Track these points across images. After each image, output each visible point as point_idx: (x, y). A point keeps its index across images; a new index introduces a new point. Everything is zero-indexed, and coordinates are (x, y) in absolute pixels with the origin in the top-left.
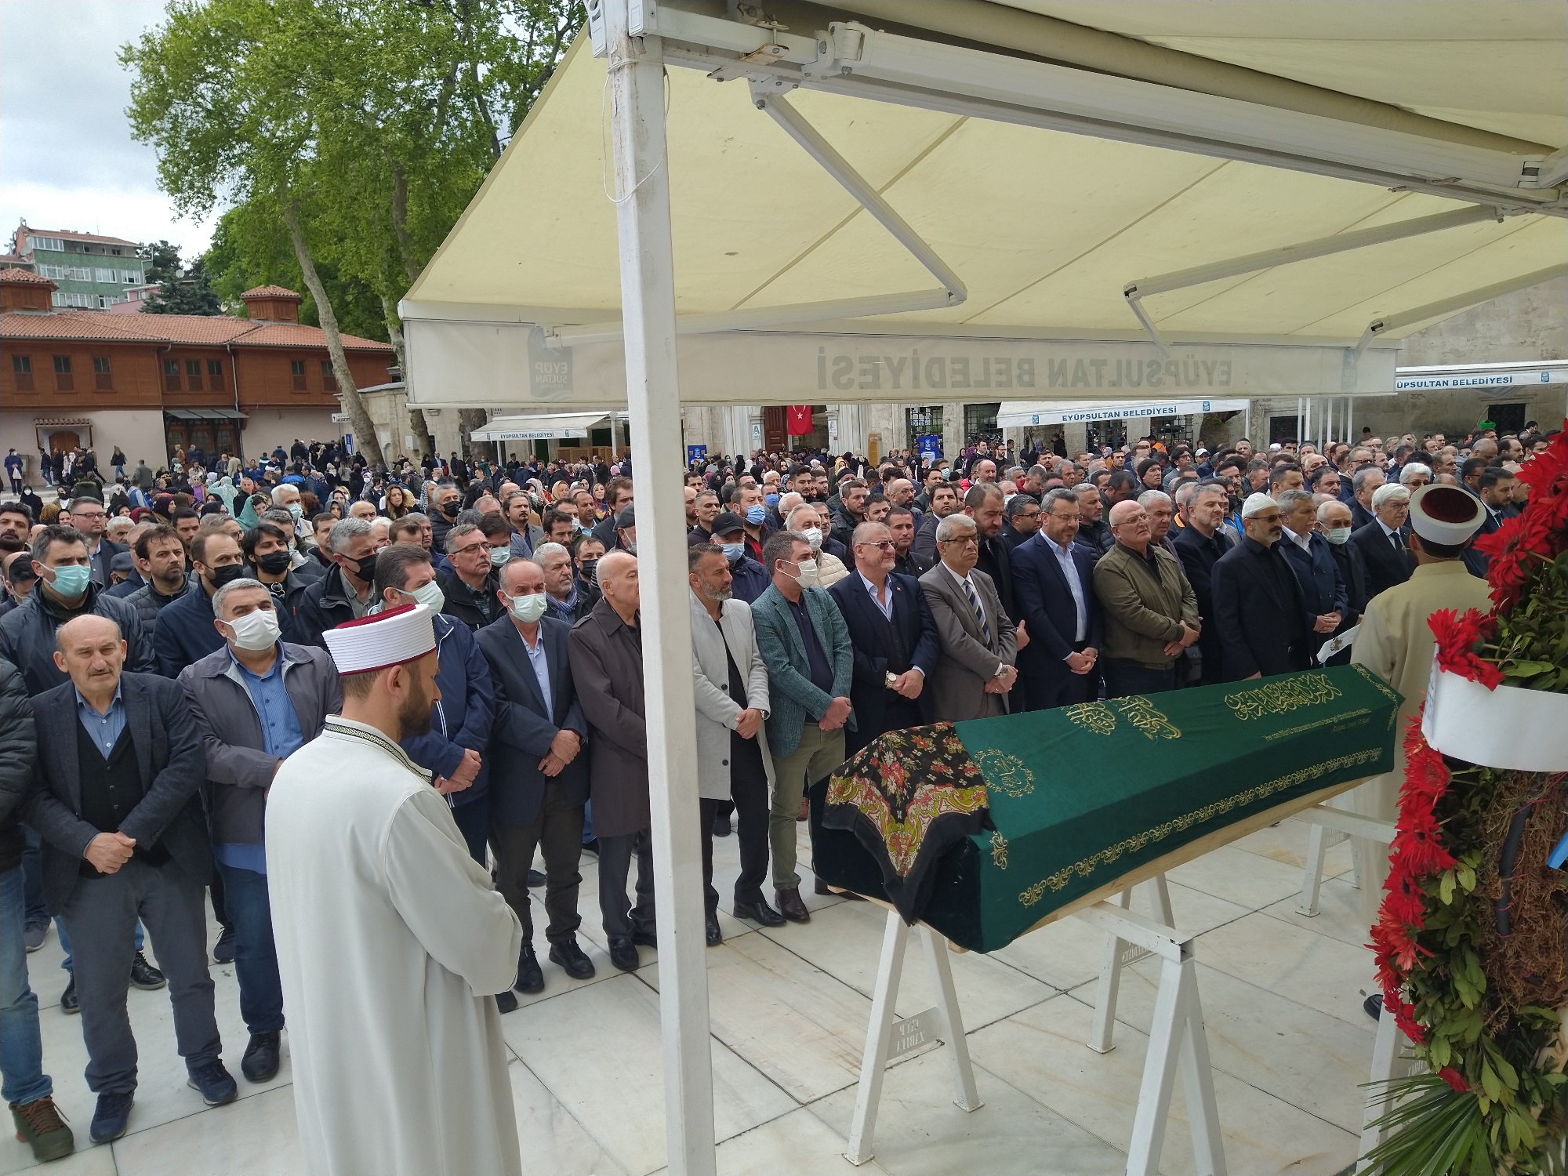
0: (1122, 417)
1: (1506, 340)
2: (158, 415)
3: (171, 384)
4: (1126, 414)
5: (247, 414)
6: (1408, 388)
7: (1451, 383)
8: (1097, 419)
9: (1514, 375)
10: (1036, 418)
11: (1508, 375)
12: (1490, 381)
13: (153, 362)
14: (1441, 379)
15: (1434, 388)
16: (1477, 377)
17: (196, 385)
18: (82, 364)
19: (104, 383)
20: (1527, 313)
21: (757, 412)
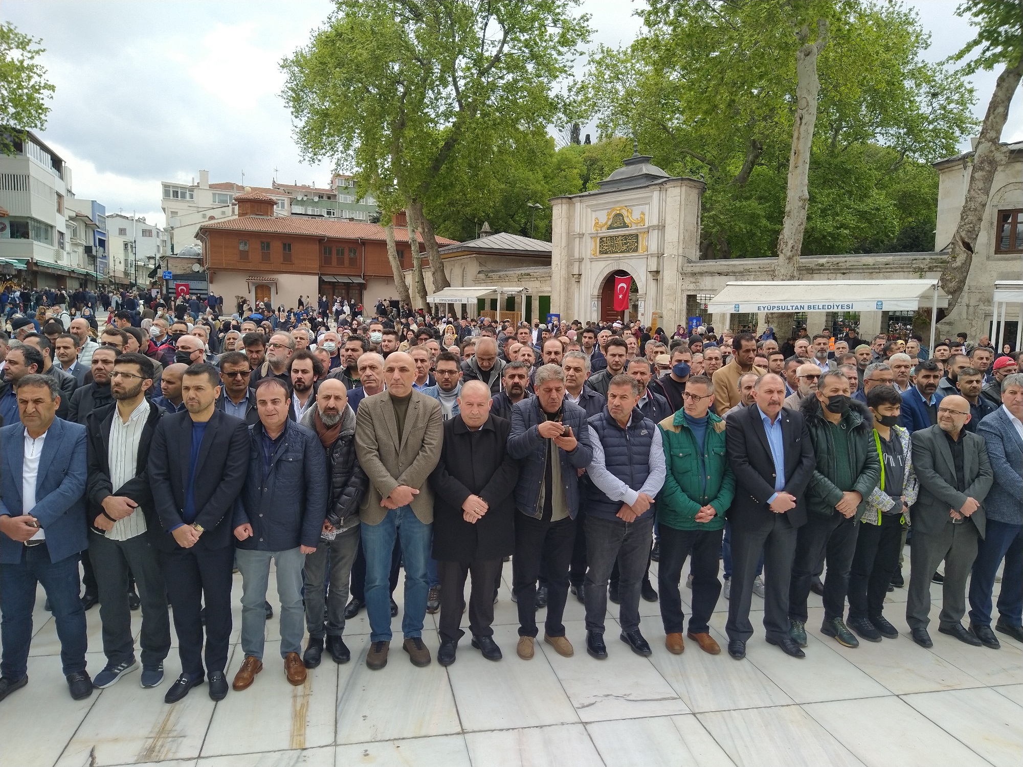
0: (806, 310)
2: (317, 278)
3: (325, 261)
5: (367, 281)
8: (785, 311)
10: (736, 307)
13: (316, 247)
17: (341, 262)
18: (277, 246)
19: (287, 259)
21: (596, 293)
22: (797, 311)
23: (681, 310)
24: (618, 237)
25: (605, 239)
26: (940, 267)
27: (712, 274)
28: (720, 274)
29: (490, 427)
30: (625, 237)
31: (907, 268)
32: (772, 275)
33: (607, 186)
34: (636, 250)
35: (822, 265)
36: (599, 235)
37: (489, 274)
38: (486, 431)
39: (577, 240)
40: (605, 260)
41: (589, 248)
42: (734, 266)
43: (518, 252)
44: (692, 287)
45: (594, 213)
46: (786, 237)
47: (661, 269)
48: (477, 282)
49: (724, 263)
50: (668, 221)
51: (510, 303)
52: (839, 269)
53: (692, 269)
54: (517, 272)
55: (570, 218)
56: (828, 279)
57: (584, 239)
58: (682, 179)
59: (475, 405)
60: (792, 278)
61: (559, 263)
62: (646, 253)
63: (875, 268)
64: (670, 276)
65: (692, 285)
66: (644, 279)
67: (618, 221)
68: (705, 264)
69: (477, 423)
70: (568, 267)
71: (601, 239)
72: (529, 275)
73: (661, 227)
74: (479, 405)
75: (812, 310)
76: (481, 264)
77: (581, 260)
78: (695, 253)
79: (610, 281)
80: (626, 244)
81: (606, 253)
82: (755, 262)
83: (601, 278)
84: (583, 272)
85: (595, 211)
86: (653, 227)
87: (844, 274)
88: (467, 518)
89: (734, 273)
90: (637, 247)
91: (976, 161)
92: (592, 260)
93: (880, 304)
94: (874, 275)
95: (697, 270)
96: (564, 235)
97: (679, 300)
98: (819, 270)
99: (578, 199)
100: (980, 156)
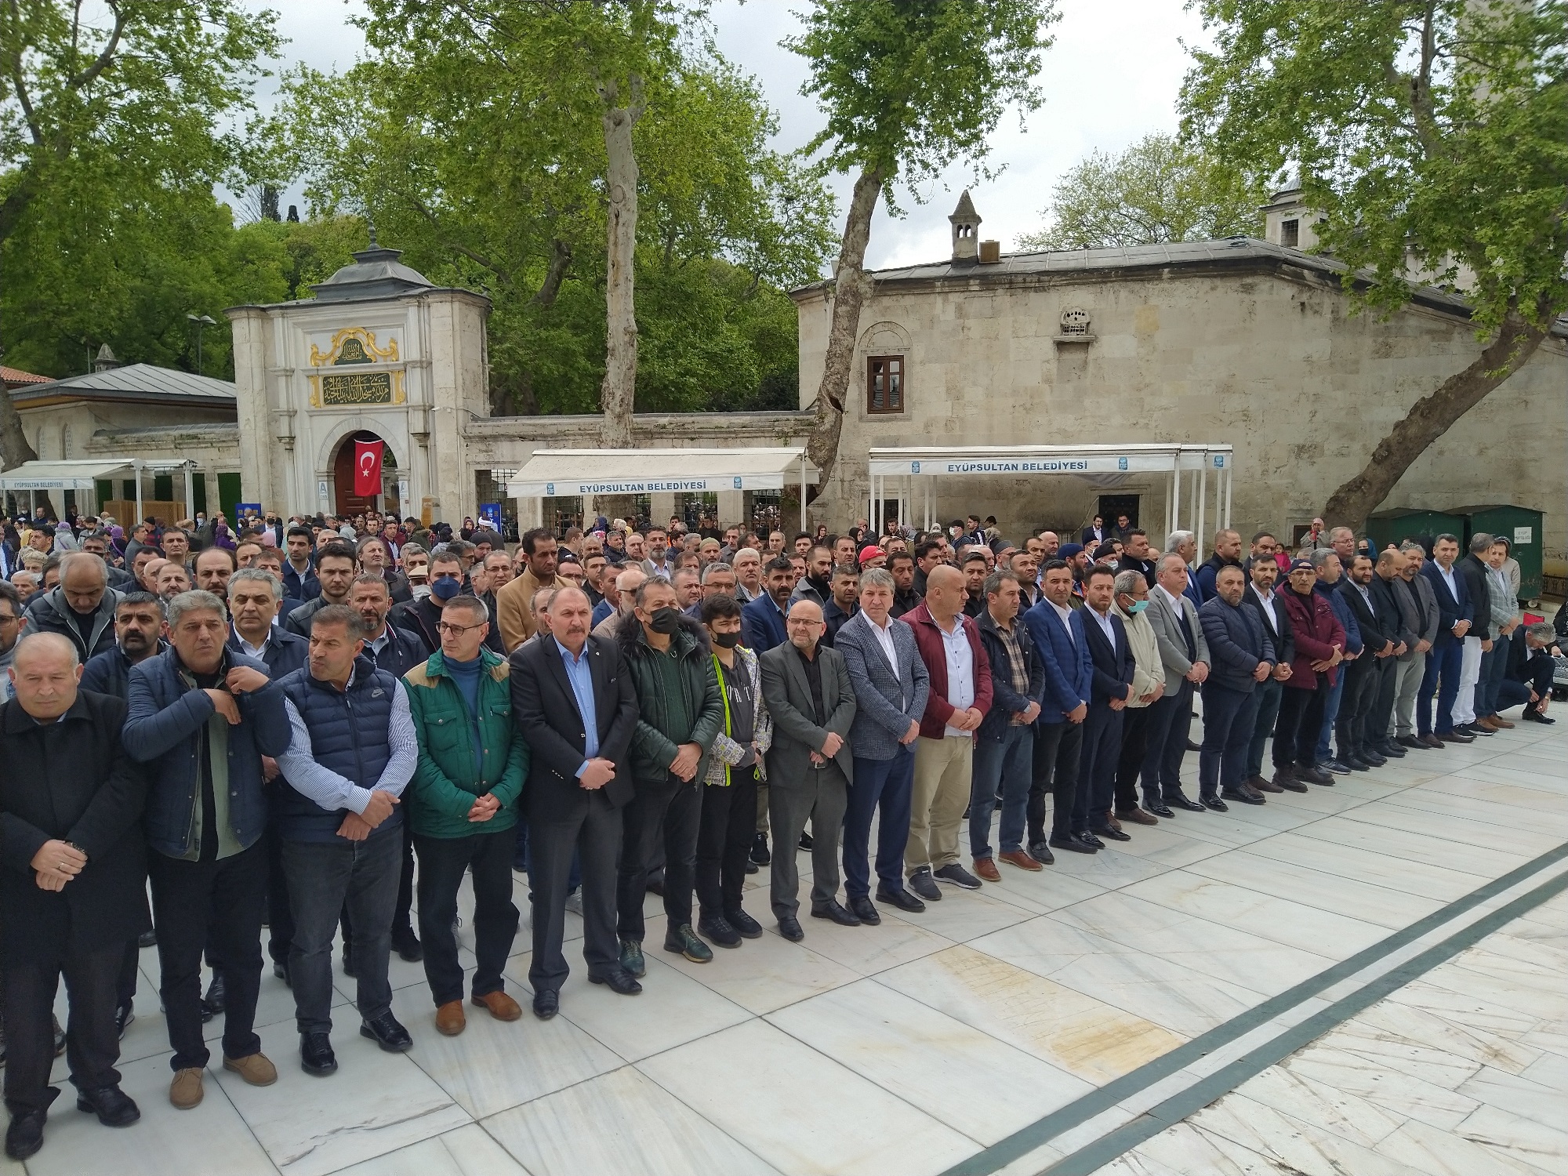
0: (646, 491)
1: (1117, 420)
4: (650, 487)
6: (975, 471)
7: (1020, 467)
8: (619, 492)
9: (1089, 460)
10: (550, 487)
11: (1082, 460)
12: (1063, 467)
14: (1010, 462)
15: (1003, 472)
16: (1049, 461)
20: (1139, 390)
21: (324, 467)
22: (634, 492)
23: (468, 494)
24: (355, 377)
25: (331, 380)
26: (807, 431)
27: (511, 438)
28: (523, 438)
29: (83, 714)
30: (368, 378)
31: (768, 432)
32: (598, 439)
33: (329, 294)
34: (387, 399)
35: (664, 427)
36: (320, 373)
37: (119, 437)
38: (73, 722)
39: (282, 381)
40: (334, 413)
41: (305, 394)
42: (543, 426)
43: (173, 398)
44: (482, 457)
45: (308, 337)
46: (612, 385)
47: (430, 430)
48: (92, 450)
49: (529, 422)
50: (436, 355)
51: (163, 487)
52: (685, 433)
53: (480, 430)
54: (171, 433)
55: (266, 345)
56: (673, 447)
57: (294, 379)
58: (453, 291)
59: (46, 679)
60: (625, 445)
61: (252, 419)
62: (404, 404)
63: (730, 432)
64: (446, 440)
65: (482, 455)
66: (404, 445)
67: (353, 351)
68: (498, 423)
69: (53, 711)
70: (269, 424)
71: (326, 379)
72: (195, 437)
73: (426, 365)
74: (54, 678)
75: (654, 491)
76: (98, 419)
77: (292, 414)
78: (483, 407)
79: (348, 449)
80: (369, 388)
81: (337, 402)
82: (572, 421)
83: (331, 444)
84: (297, 433)
85: (311, 333)
86: (414, 364)
87: (692, 439)
88: (44, 884)
89: (544, 437)
90: (389, 393)
91: (838, 292)
92: (312, 415)
93: (738, 481)
94: (730, 441)
95: (487, 431)
96: (257, 371)
97: (464, 477)
98: (660, 433)
99: (278, 311)
100: (842, 285)
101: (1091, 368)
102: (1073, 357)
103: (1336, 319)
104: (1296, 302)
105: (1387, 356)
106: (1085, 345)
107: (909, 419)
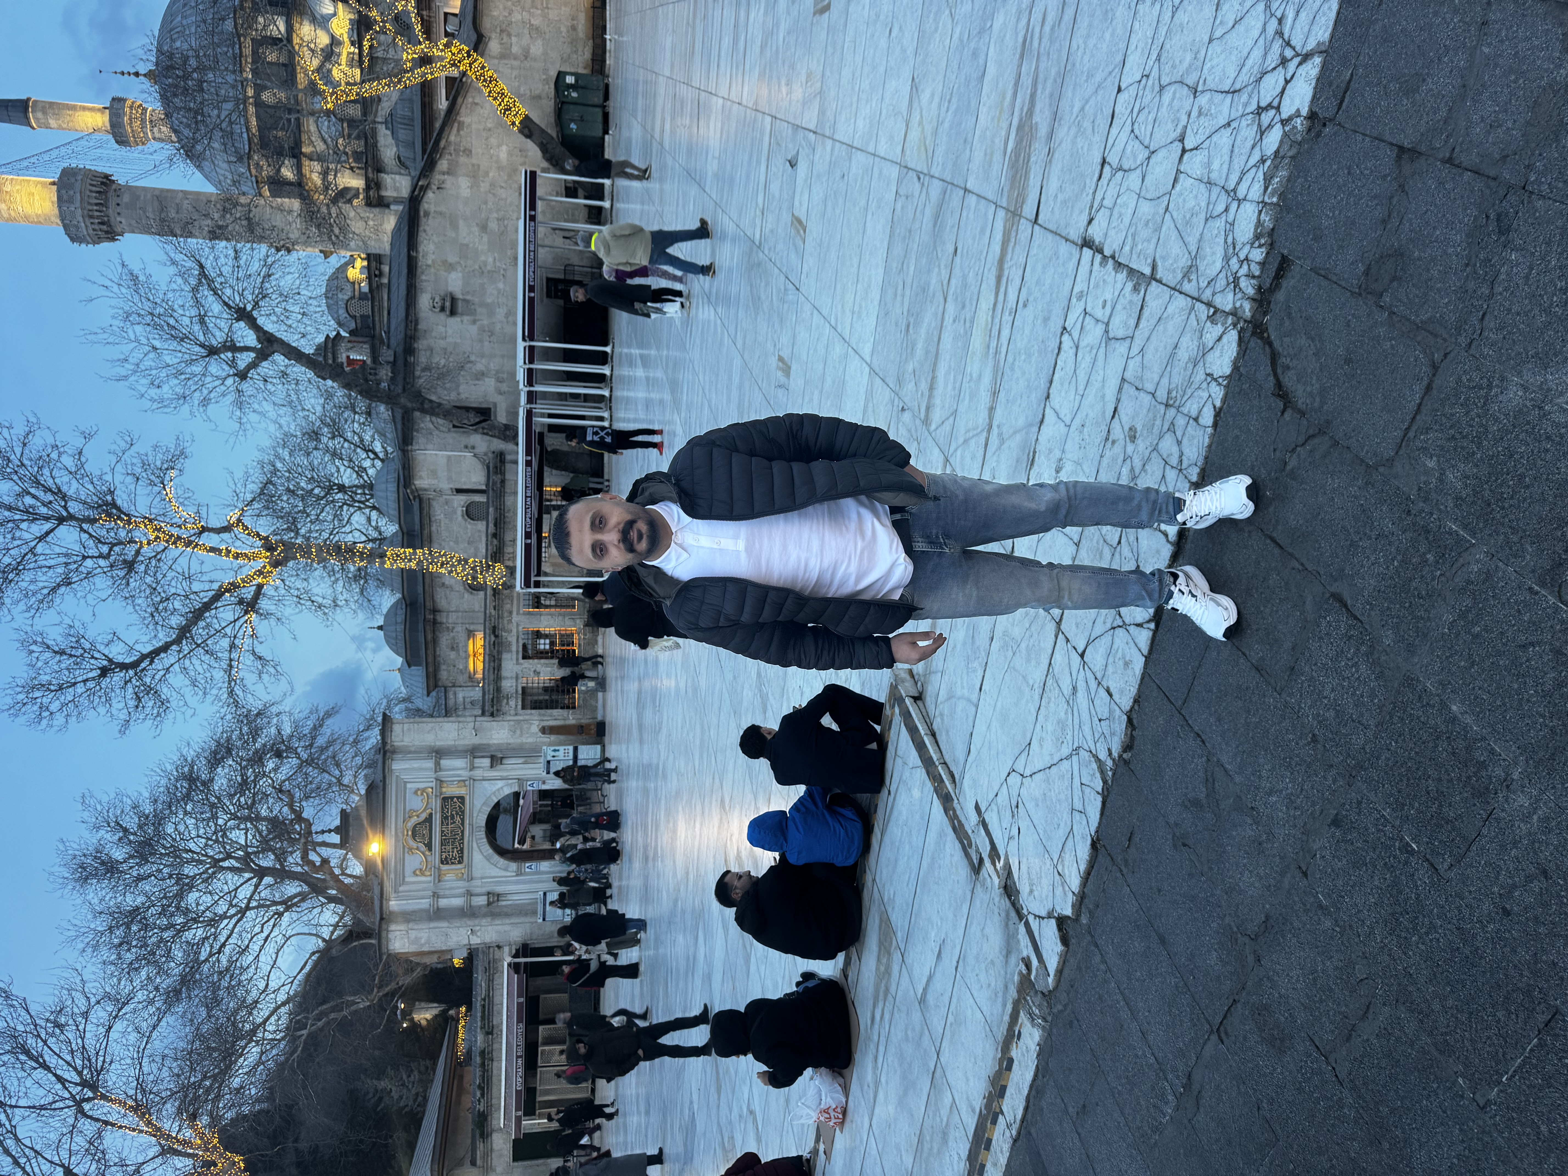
24: (442, 832)
25: (444, 855)
30: (444, 818)
36: (437, 867)
39: (441, 902)
47: (490, 750)
50: (432, 742)
57: (442, 893)
62: (467, 781)
67: (421, 832)
71: (442, 863)
77: (470, 894)
80: (452, 817)
83: (496, 859)
84: (484, 890)
86: (438, 767)
90: (458, 798)
92: (471, 876)
97: (526, 718)
99: (384, 904)
101: (468, 297)
102: (460, 306)
103: (448, 173)
104: (437, 192)
105: (471, 151)
106: (453, 300)
107: (495, 405)
